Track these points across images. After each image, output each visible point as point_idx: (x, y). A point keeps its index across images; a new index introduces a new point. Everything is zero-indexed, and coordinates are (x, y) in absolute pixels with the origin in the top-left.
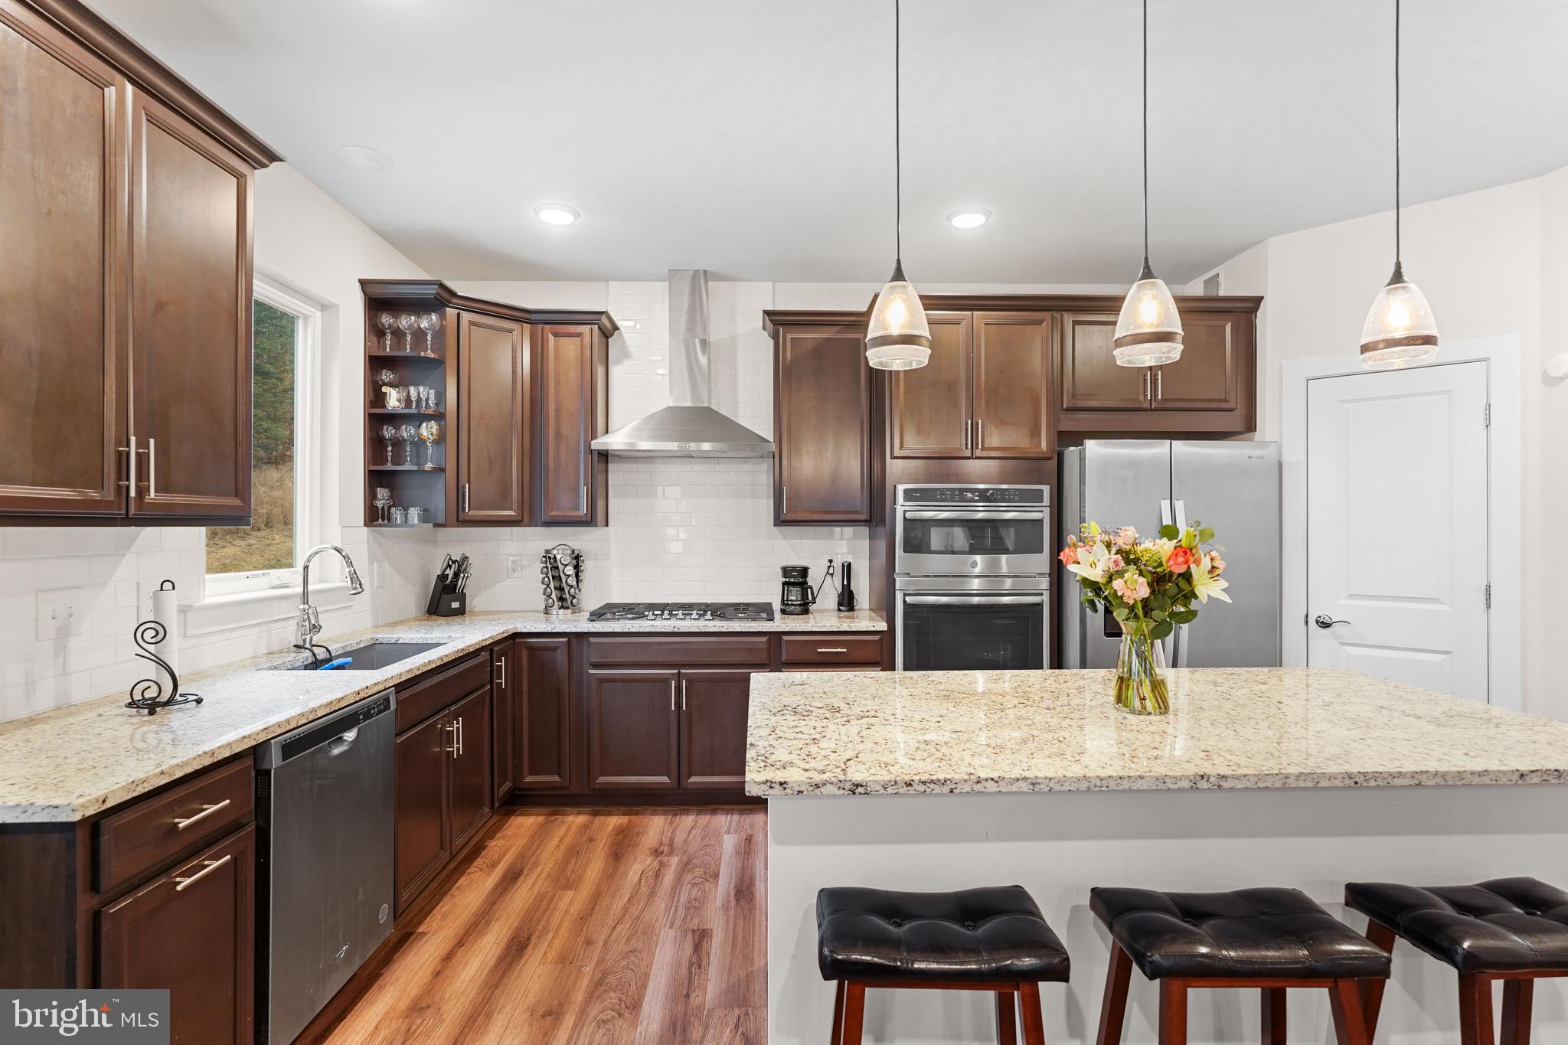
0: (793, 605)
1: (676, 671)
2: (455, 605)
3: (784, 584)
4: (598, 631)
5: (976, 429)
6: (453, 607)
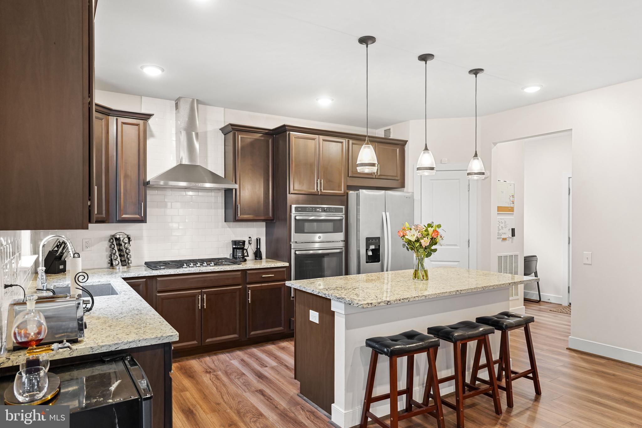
0: (238, 258)
1: (200, 291)
2: (61, 267)
3: (234, 249)
4: (162, 274)
5: (321, 183)
6: (60, 268)
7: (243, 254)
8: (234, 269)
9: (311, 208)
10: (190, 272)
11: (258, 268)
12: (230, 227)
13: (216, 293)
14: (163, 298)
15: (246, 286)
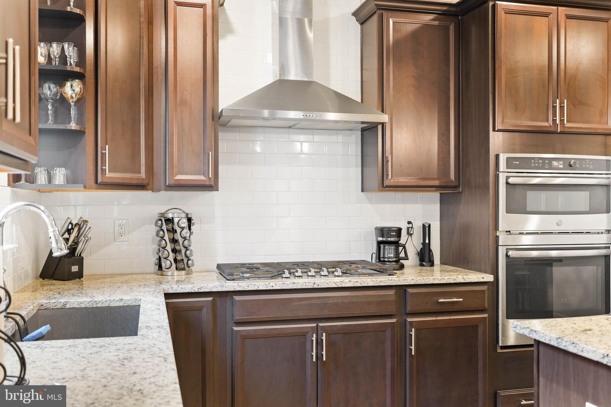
0: (388, 261)
1: (315, 325)
2: (75, 269)
3: (379, 243)
4: (243, 289)
5: (562, 108)
6: (73, 271)
7: (397, 253)
8: (382, 284)
9: (540, 161)
10: (295, 287)
11: (431, 282)
12: (371, 202)
13: (346, 332)
14: (246, 337)
15: (406, 320)
